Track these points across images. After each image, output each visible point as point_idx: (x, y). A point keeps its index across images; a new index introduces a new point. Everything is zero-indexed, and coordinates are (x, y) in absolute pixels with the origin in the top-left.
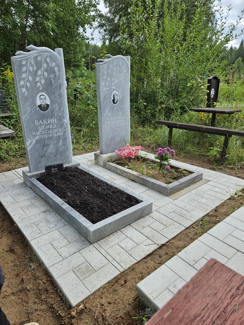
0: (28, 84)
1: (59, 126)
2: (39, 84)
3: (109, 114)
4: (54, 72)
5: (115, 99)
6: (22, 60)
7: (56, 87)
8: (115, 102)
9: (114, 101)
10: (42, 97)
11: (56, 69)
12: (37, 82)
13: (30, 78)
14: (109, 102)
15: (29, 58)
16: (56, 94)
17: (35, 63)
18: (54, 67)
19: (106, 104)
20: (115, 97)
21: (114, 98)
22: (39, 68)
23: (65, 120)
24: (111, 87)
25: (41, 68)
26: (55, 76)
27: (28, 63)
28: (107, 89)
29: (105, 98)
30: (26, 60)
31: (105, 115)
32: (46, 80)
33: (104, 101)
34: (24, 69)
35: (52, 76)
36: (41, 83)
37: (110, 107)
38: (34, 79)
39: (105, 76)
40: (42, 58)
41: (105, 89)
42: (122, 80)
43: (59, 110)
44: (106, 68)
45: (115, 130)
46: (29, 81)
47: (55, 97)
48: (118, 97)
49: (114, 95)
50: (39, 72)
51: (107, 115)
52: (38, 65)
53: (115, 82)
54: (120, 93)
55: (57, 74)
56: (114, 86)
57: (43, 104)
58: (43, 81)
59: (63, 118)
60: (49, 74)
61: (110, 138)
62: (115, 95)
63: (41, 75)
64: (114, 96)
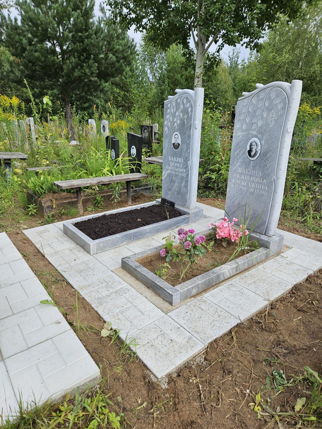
0: (169, 124)
1: (184, 166)
2: (176, 124)
3: (240, 170)
4: (187, 113)
5: (253, 150)
6: (168, 104)
7: (187, 127)
8: (252, 154)
10: (176, 136)
11: (190, 110)
12: (175, 122)
13: (171, 118)
15: (172, 101)
16: (187, 135)
17: (176, 105)
18: (188, 108)
22: (177, 110)
23: (190, 163)
24: (250, 132)
25: (179, 109)
26: (188, 117)
27: (171, 106)
29: (238, 147)
30: (170, 103)
31: (233, 169)
32: (181, 121)
33: (235, 151)
34: (168, 111)
35: (186, 116)
36: (177, 123)
38: (173, 119)
39: (243, 115)
40: (180, 100)
41: (240, 134)
42: (271, 121)
43: (186, 151)
44: (247, 103)
45: (245, 195)
46: (170, 121)
47: (185, 138)
50: (177, 114)
51: (236, 170)
52: (178, 105)
53: (257, 125)
54: (263, 142)
55: (190, 114)
57: (176, 142)
58: (179, 122)
59: (188, 159)
60: (183, 116)
62: (254, 144)
63: (178, 116)
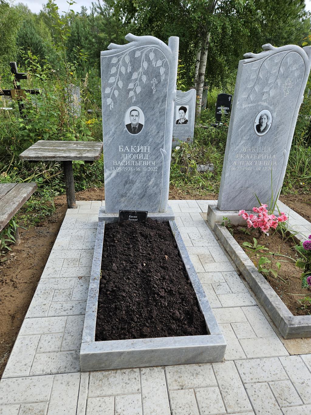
0: (116, 93)
1: (154, 157)
2: (131, 93)
3: (244, 149)
4: (158, 76)
5: (263, 124)
6: (112, 57)
7: (158, 98)
8: (262, 129)
9: (258, 127)
10: (134, 113)
11: (162, 71)
12: (130, 90)
13: (121, 84)
14: (248, 128)
15: (122, 54)
16: (157, 110)
17: (131, 61)
18: (159, 68)
19: (242, 131)
20: (263, 120)
21: (260, 122)
22: (134, 69)
23: (164, 150)
24: (259, 103)
25: (138, 69)
26: (159, 82)
27: (120, 62)
28: (250, 105)
29: (243, 122)
30: (117, 56)
31: (235, 150)
32: (143, 88)
33: (239, 127)
34: (113, 70)
35: (154, 81)
36: (135, 92)
37: (248, 137)
38: (126, 85)
39: (251, 82)
40: (142, 53)
41: (246, 106)
42: (286, 91)
43: (156, 135)
44: (257, 68)
45: (250, 176)
46: (118, 88)
47: (154, 114)
48: (270, 121)
49: (261, 117)
50: (135, 76)
51: (239, 150)
52: (135, 63)
53: (269, 94)
54: (275, 115)
55: (163, 78)
56: (265, 101)
57: (134, 123)
58: (139, 90)
59: (160, 146)
60: (149, 79)
61: (238, 187)
62: (265, 117)
63: (136, 80)
64: (261, 119)
